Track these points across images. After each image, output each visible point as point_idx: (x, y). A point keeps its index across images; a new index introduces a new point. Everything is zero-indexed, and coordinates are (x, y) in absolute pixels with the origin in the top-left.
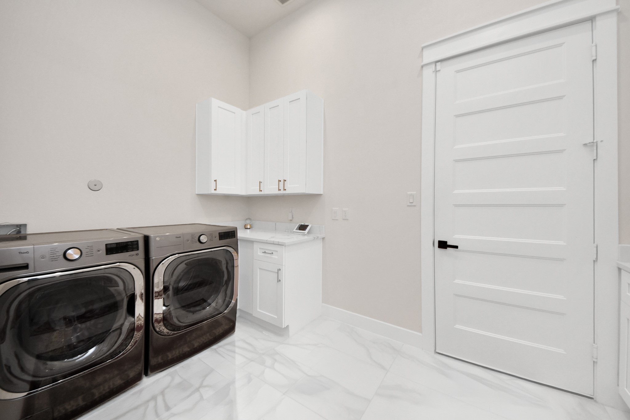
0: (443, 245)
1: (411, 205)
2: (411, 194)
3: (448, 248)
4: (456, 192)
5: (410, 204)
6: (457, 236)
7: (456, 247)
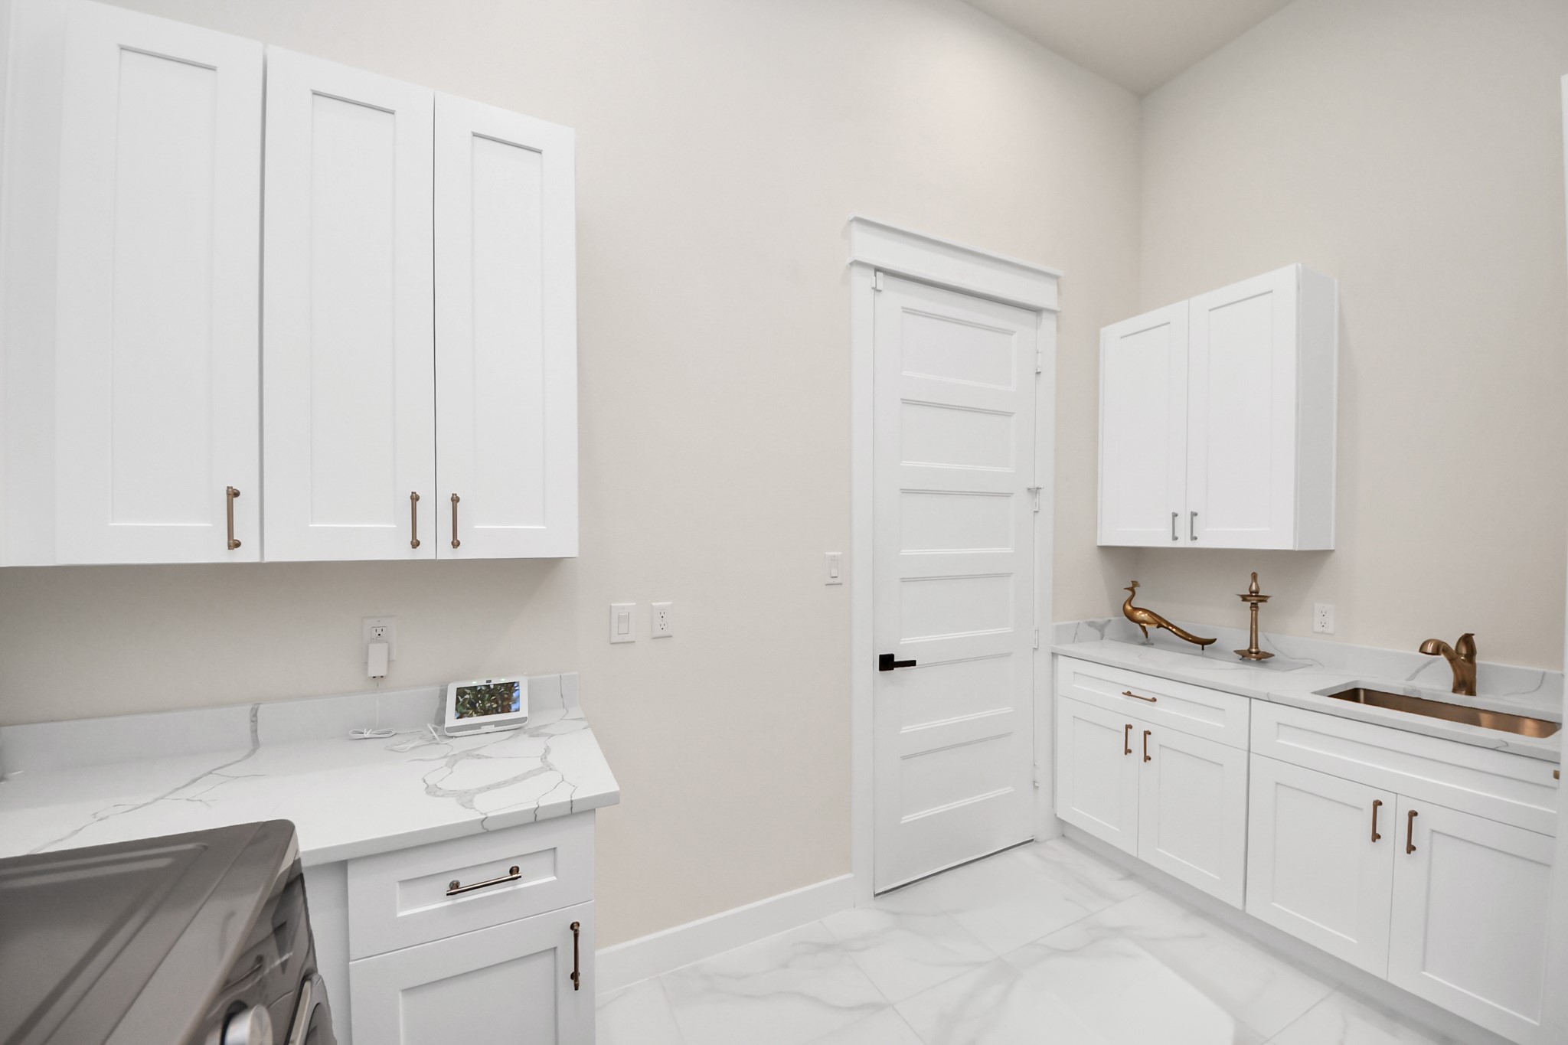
0: (887, 662)
1: (834, 583)
2: (834, 556)
3: (895, 669)
4: (905, 552)
5: (832, 581)
6: (905, 641)
7: (912, 663)
